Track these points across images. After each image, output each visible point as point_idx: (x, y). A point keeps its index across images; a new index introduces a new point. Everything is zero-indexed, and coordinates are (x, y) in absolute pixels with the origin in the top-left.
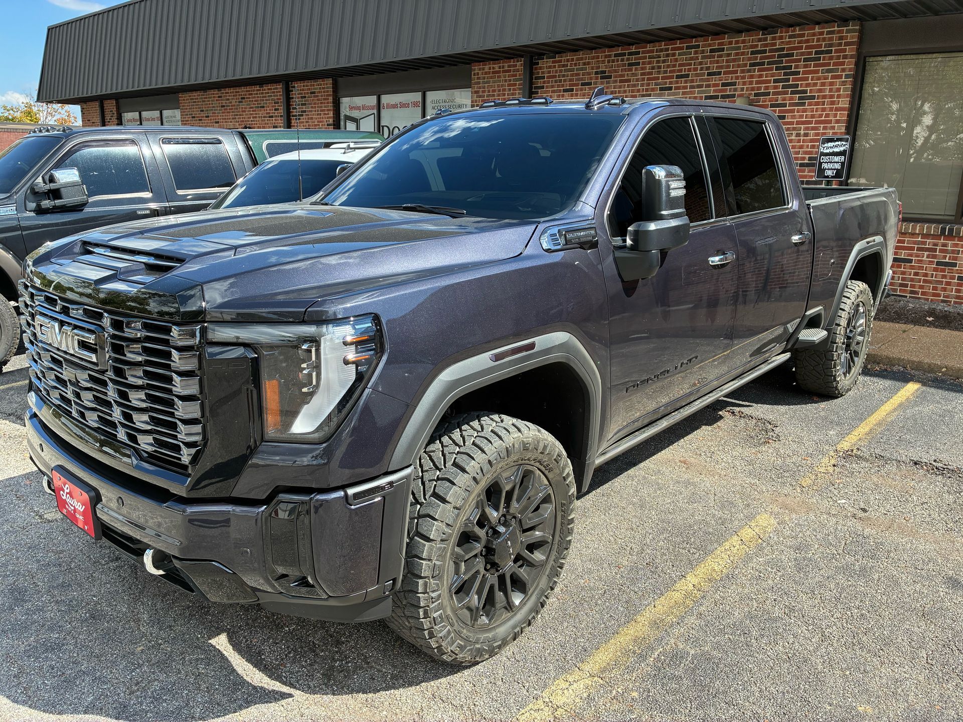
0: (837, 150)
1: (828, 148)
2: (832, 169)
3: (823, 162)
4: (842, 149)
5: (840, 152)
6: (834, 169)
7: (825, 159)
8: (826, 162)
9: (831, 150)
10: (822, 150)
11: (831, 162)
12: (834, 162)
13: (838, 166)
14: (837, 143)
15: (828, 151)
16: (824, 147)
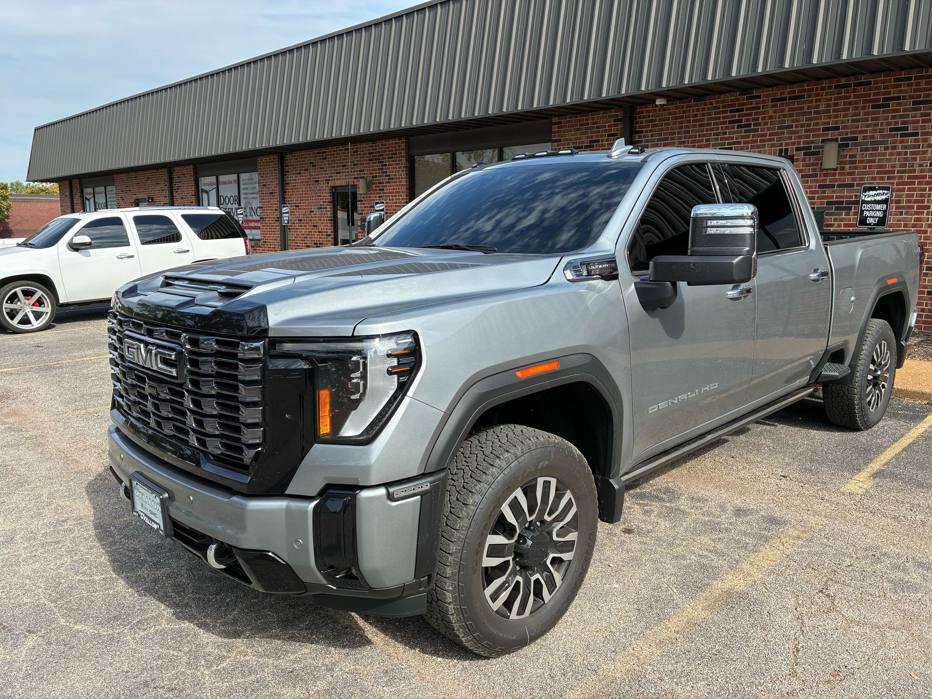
1: (870, 196)
2: (873, 217)
3: (865, 210)
4: (884, 197)
6: (877, 217)
7: (866, 207)
8: (868, 210)
9: (873, 199)
10: (863, 198)
11: (873, 210)
13: (880, 214)
14: (878, 192)
16: (865, 196)
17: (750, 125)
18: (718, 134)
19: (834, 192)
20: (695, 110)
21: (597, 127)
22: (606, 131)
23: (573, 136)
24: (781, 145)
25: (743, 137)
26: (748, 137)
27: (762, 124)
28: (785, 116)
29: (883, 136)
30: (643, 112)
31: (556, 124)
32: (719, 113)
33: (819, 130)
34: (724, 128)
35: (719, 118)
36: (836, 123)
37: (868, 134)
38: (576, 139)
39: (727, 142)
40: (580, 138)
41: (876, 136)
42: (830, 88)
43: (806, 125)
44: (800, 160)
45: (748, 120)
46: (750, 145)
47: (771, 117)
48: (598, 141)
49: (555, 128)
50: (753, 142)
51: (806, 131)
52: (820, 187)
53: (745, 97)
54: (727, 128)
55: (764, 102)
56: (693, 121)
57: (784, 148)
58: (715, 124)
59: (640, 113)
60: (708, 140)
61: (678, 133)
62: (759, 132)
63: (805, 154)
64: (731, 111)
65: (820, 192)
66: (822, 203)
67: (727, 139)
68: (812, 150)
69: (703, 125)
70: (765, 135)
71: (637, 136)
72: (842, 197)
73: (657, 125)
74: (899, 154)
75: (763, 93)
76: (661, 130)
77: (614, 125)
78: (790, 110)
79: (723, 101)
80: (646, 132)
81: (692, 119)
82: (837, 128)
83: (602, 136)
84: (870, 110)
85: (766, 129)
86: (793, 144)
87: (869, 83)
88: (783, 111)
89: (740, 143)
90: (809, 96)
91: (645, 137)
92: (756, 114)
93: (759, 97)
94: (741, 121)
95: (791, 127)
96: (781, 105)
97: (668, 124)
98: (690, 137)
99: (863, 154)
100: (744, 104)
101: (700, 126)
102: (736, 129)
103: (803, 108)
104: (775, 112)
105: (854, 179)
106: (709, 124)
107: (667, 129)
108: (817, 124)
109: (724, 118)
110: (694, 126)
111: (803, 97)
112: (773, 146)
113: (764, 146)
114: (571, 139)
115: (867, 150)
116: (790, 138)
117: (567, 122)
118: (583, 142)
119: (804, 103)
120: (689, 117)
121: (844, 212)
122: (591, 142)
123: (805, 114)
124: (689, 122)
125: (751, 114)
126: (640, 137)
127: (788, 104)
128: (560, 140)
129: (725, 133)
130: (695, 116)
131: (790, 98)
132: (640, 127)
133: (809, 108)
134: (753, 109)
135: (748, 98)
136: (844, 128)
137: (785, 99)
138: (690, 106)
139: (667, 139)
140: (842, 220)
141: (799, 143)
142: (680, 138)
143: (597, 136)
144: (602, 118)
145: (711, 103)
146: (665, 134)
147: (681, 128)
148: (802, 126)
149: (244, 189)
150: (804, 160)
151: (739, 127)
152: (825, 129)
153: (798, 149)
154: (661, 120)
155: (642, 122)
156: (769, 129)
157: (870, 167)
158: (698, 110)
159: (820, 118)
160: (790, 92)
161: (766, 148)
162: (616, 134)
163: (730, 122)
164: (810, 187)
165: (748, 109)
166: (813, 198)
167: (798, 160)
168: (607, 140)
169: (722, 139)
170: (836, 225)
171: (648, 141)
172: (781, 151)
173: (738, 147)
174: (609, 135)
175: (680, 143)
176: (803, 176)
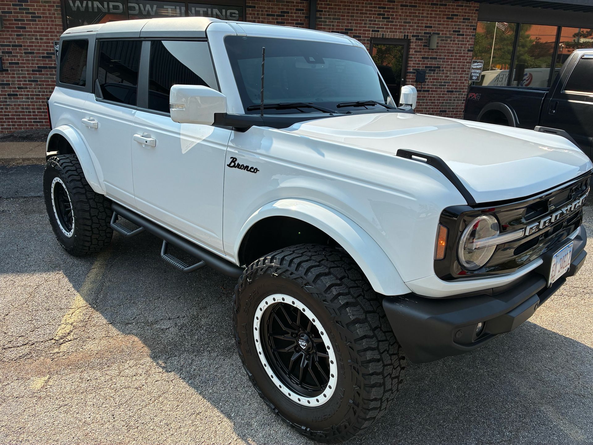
17: (389, 18)
19: (428, 61)
22: (294, 6)
23: (266, 5)
24: (405, 33)
25: (385, 25)
26: (388, 25)
27: (396, 18)
28: (407, 16)
29: (450, 34)
32: (372, 7)
33: (423, 27)
34: (375, 18)
35: (372, 11)
36: (431, 24)
37: (444, 32)
38: (269, 8)
39: (376, 26)
40: (272, 8)
41: (447, 34)
42: (429, 4)
43: (417, 23)
44: (414, 42)
45: (388, 15)
46: (389, 30)
47: (400, 15)
48: (288, 13)
50: (391, 28)
51: (417, 26)
52: (423, 58)
54: (376, 18)
55: (397, 5)
56: (357, 10)
57: (406, 34)
58: (370, 14)
60: (365, 24)
61: (347, 16)
62: (394, 23)
63: (416, 39)
64: (379, 8)
65: (422, 61)
66: (423, 67)
67: (376, 24)
68: (420, 38)
69: (362, 13)
70: (397, 25)
71: (318, 13)
72: (432, 64)
73: (332, 8)
74: (456, 44)
76: (336, 12)
77: (301, 3)
78: (409, 13)
80: (325, 12)
82: (431, 27)
83: (291, 9)
84: (446, 19)
85: (397, 22)
86: (411, 33)
87: (446, 5)
88: (406, 12)
89: (383, 28)
90: (419, 7)
91: (324, 15)
92: (392, 12)
94: (385, 14)
95: (410, 23)
96: (406, 9)
97: (340, 9)
98: (355, 20)
99: (441, 43)
100: (387, 4)
101: (361, 13)
102: (381, 19)
103: (416, 13)
104: (402, 13)
105: (437, 55)
106: (366, 14)
107: (340, 12)
108: (422, 23)
109: (375, 10)
110: (357, 13)
111: (416, 6)
112: (401, 32)
113: (396, 32)
114: (265, 8)
115: (443, 40)
116: (410, 29)
118: (275, 12)
119: (417, 10)
120: (354, 6)
121: (432, 72)
122: (282, 12)
123: (417, 16)
124: (354, 9)
125: (390, 11)
126: (320, 15)
127: (409, 9)
128: (255, 7)
129: (375, 21)
130: (358, 6)
131: (410, 6)
132: (320, 8)
133: (419, 13)
134: (391, 8)
136: (434, 27)
137: (407, 6)
140: (431, 76)
141: (414, 33)
142: (348, 20)
143: (287, 9)
146: (338, 15)
147: (349, 13)
148: (415, 23)
150: (416, 42)
151: (383, 18)
152: (426, 27)
153: (413, 36)
154: (335, 5)
155: (322, 4)
156: (399, 22)
157: (444, 50)
158: (359, 3)
159: (423, 20)
160: (410, 3)
161: (397, 33)
162: (302, 10)
163: (378, 15)
164: (418, 58)
165: (388, 8)
166: (419, 64)
167: (413, 42)
168: (295, 13)
169: (373, 24)
170: (429, 79)
171: (326, 18)
172: (405, 35)
173: (383, 30)
174: (297, 10)
175: (348, 23)
176: (415, 52)
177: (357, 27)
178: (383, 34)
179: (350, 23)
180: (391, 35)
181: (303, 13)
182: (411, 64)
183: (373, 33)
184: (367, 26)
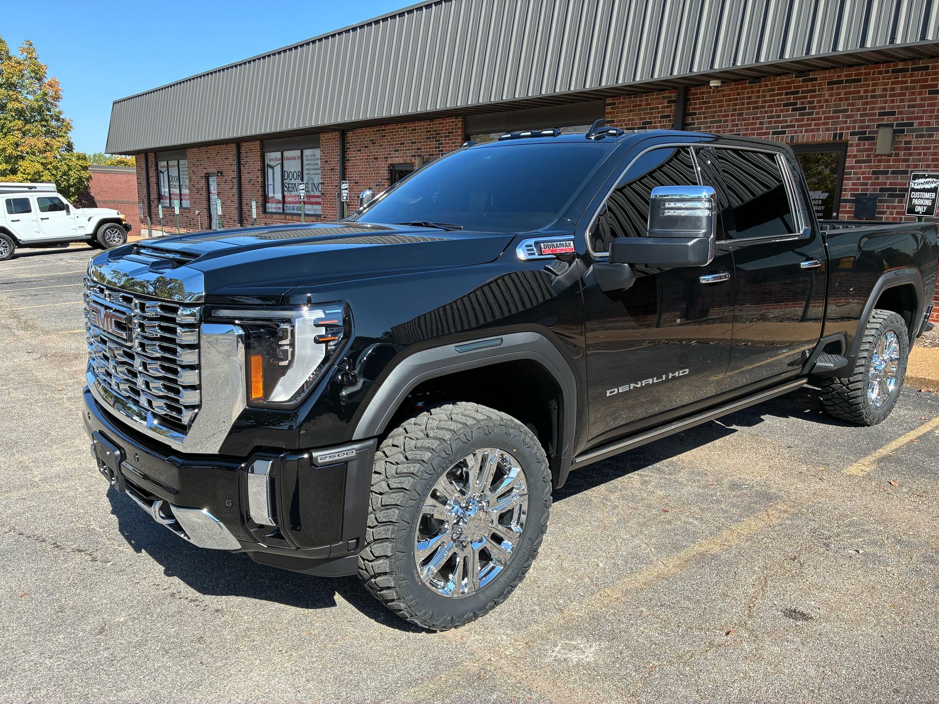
0: (927, 186)
1: (918, 184)
2: (922, 205)
3: (914, 198)
4: (933, 186)
5: (931, 188)
6: (925, 206)
7: (915, 195)
8: (916, 198)
10: (912, 186)
11: (922, 198)
12: (925, 199)
13: (929, 203)
14: (928, 180)
15: (918, 187)
16: (915, 183)
17: (805, 108)
18: (772, 117)
19: (887, 178)
20: (750, 92)
21: (651, 109)
22: (659, 113)
23: (626, 117)
24: (836, 129)
25: (797, 120)
26: (803, 120)
27: (817, 107)
28: (841, 100)
30: (697, 94)
31: (609, 105)
32: (774, 95)
33: (874, 115)
34: (778, 111)
35: (774, 101)
36: (892, 107)
37: (924, 120)
38: (629, 120)
39: (780, 125)
40: (633, 120)
41: (932, 123)
42: (887, 72)
43: (861, 109)
44: (855, 145)
45: (802, 103)
46: (804, 129)
47: (827, 101)
48: (651, 123)
49: (609, 109)
50: (807, 125)
51: (862, 115)
52: (874, 173)
53: (801, 79)
54: (781, 111)
55: (820, 85)
56: (748, 104)
57: (838, 132)
58: (769, 106)
59: (693, 94)
60: (761, 123)
61: (732, 115)
62: (814, 116)
63: (860, 139)
64: (787, 94)
65: (873, 178)
66: (875, 190)
67: (781, 122)
68: (867, 135)
69: (757, 108)
70: (820, 119)
71: (690, 118)
72: (895, 184)
73: (710, 107)
75: (819, 75)
76: (715, 112)
77: (668, 107)
78: (846, 93)
79: (778, 84)
80: (700, 114)
81: (746, 101)
82: (893, 113)
83: (654, 118)
84: (927, 95)
85: (821, 113)
86: (848, 128)
87: (927, 68)
88: (839, 94)
89: (794, 126)
90: (866, 80)
91: (698, 119)
92: (811, 97)
93: (816, 79)
94: (796, 104)
95: (847, 110)
96: (838, 88)
97: (722, 106)
98: (744, 119)
99: (918, 141)
100: (800, 87)
101: (754, 108)
102: (790, 112)
103: (859, 92)
104: (831, 95)
105: (908, 166)
106: (764, 107)
107: (721, 111)
108: (873, 109)
109: (778, 100)
110: (748, 109)
111: (860, 80)
112: (827, 130)
113: (818, 130)
114: (624, 121)
115: (922, 136)
116: (846, 122)
117: (621, 103)
118: (636, 124)
119: (861, 86)
120: (743, 99)
121: (897, 200)
122: (644, 123)
123: (861, 98)
124: (743, 104)
125: (806, 97)
126: (693, 119)
127: (844, 88)
128: (613, 122)
129: (779, 116)
130: (750, 98)
131: (847, 82)
132: (693, 109)
133: (866, 91)
134: (808, 92)
135: (804, 81)
136: (900, 113)
137: (841, 82)
138: (745, 88)
139: (720, 121)
140: (894, 207)
141: (854, 128)
142: (733, 121)
143: (650, 118)
144: (655, 99)
145: (766, 86)
146: (719, 116)
147: (735, 110)
148: (858, 110)
149: (307, 165)
150: (858, 145)
151: (793, 110)
152: (881, 114)
153: (852, 134)
154: (715, 102)
155: (695, 104)
156: (824, 113)
157: (925, 154)
158: (752, 92)
159: (875, 103)
160: (846, 76)
161: (821, 132)
162: (669, 116)
163: (785, 105)
164: (863, 173)
165: (803, 92)
166: (866, 184)
167: (852, 145)
168: (660, 122)
169: (776, 122)
170: (888, 213)
171: (701, 123)
172: (835, 135)
173: (792, 130)
174: (662, 117)
175: (733, 126)
176: (857, 162)
177: (747, 129)
178: (792, 137)
179: (737, 125)
180: (808, 137)
181: (670, 121)
182: (848, 184)
183: (775, 136)
184: (765, 126)
